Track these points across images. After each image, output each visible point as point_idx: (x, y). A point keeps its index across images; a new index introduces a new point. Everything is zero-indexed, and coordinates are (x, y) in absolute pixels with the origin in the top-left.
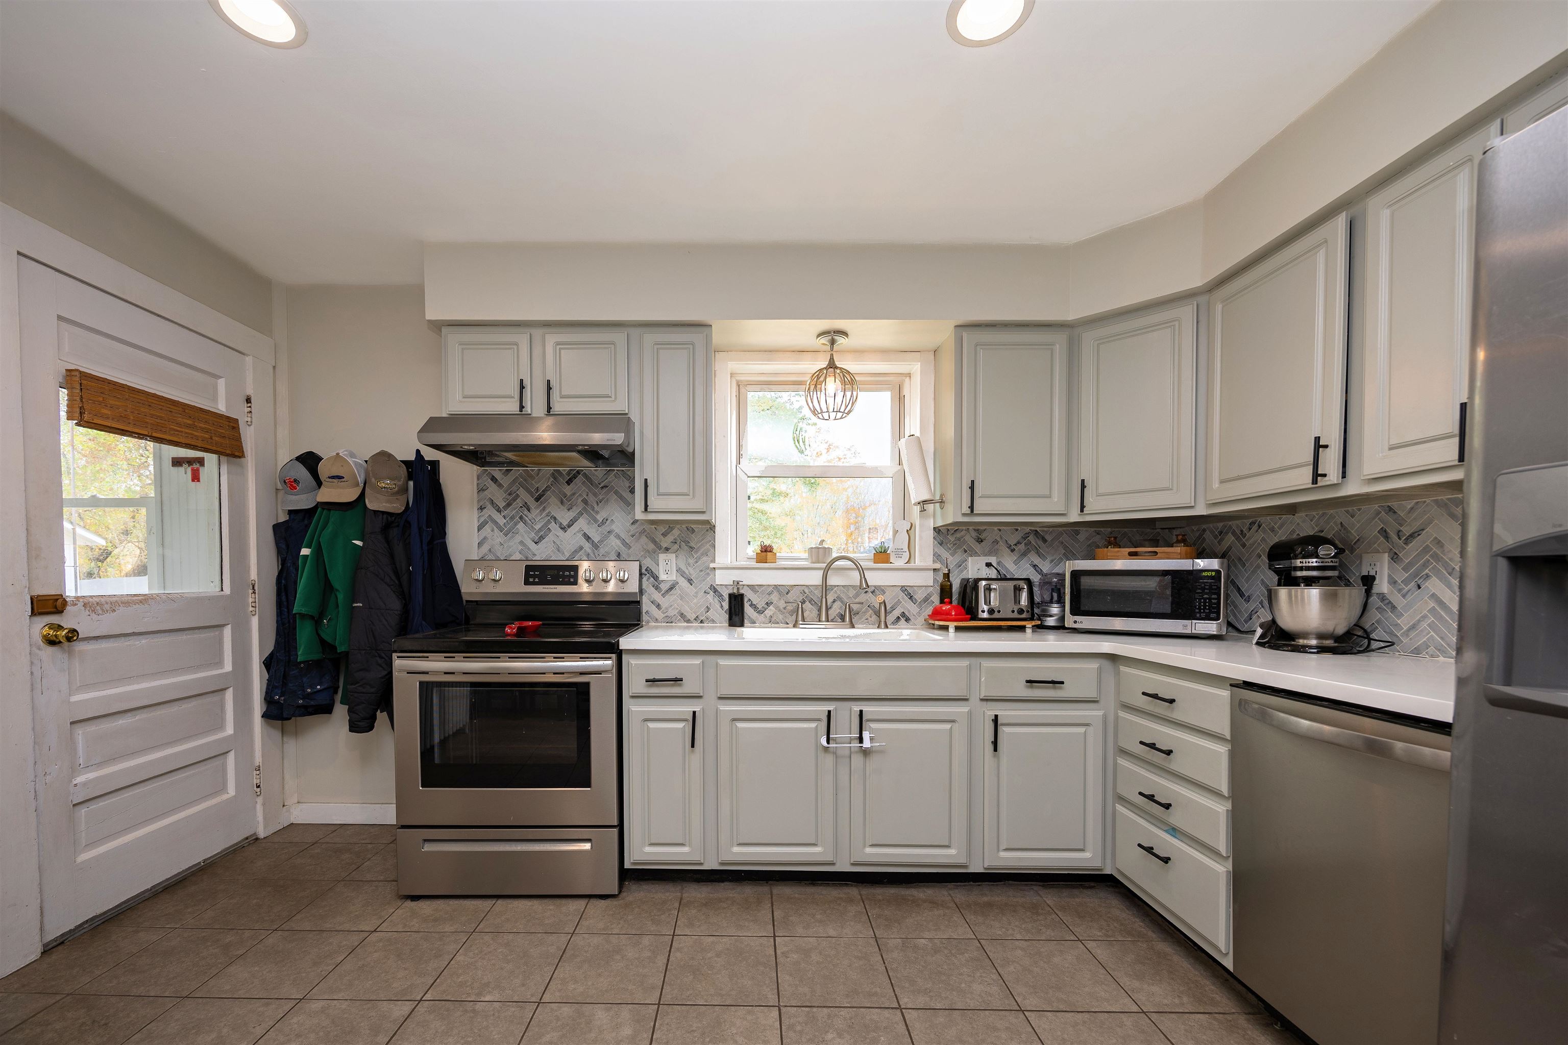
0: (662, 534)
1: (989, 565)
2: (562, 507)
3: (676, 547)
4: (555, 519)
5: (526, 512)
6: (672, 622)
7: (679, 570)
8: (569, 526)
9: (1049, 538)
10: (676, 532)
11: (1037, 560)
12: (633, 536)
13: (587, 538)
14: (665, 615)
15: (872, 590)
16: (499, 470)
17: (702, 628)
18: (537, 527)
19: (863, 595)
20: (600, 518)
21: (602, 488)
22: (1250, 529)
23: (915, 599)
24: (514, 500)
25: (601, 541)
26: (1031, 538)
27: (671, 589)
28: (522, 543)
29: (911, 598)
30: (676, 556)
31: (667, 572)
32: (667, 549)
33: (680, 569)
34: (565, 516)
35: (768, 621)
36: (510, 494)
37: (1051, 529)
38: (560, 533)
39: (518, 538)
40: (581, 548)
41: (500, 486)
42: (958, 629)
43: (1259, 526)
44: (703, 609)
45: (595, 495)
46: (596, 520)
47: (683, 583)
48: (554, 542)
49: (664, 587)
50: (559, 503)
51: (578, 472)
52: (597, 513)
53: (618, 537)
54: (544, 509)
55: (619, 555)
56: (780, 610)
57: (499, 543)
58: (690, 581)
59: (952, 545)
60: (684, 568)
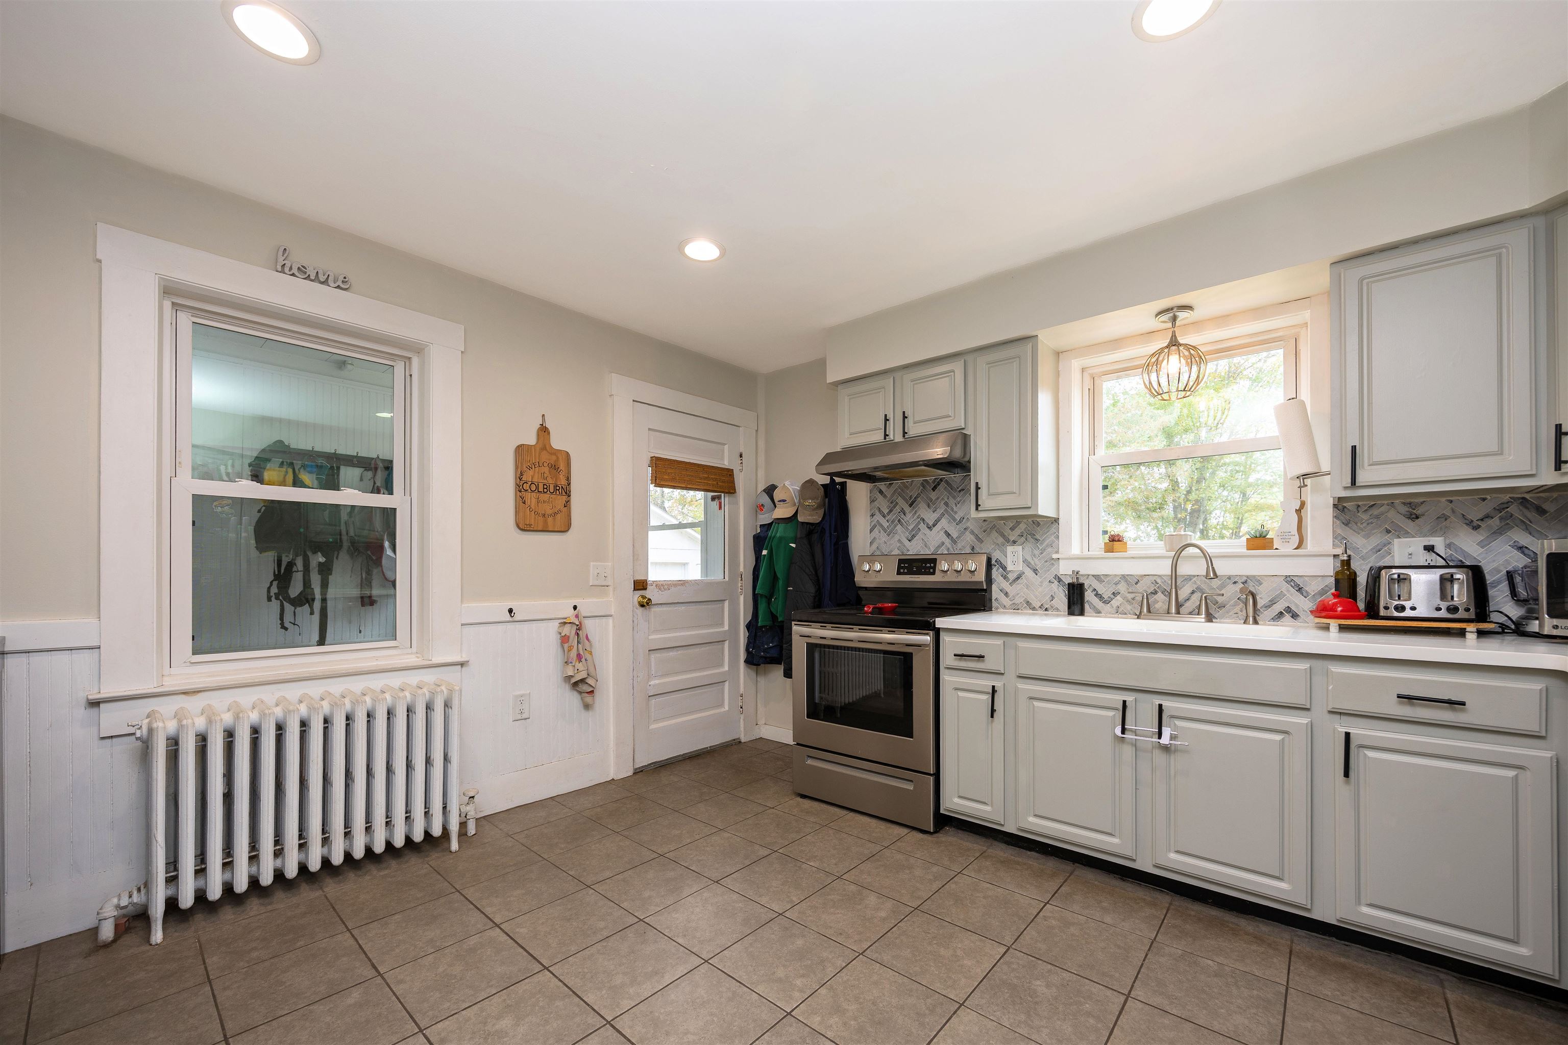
0: (1010, 529)
1: (1428, 548)
2: (929, 510)
3: (1023, 539)
4: (924, 520)
5: (903, 516)
6: (1018, 609)
7: (1025, 561)
8: (934, 525)
10: (1022, 526)
12: (984, 532)
13: (948, 535)
14: (1013, 602)
16: (884, 485)
17: (1046, 615)
18: (910, 528)
20: (958, 518)
21: (960, 491)
23: (1307, 592)
24: (894, 507)
25: (958, 537)
27: (1018, 578)
28: (899, 541)
30: (1023, 548)
31: (1014, 563)
32: (1014, 542)
33: (1026, 560)
34: (930, 517)
35: (1115, 611)
36: (891, 503)
38: (927, 531)
39: (897, 537)
40: (943, 543)
41: (885, 496)
44: (1048, 598)
45: (954, 498)
46: (954, 520)
47: (1029, 573)
48: (923, 540)
49: (1012, 577)
50: (926, 507)
51: (941, 480)
52: (956, 513)
53: (972, 532)
54: (915, 513)
55: (973, 548)
56: (1125, 601)
57: (884, 542)
58: (1035, 571)
60: (1030, 559)
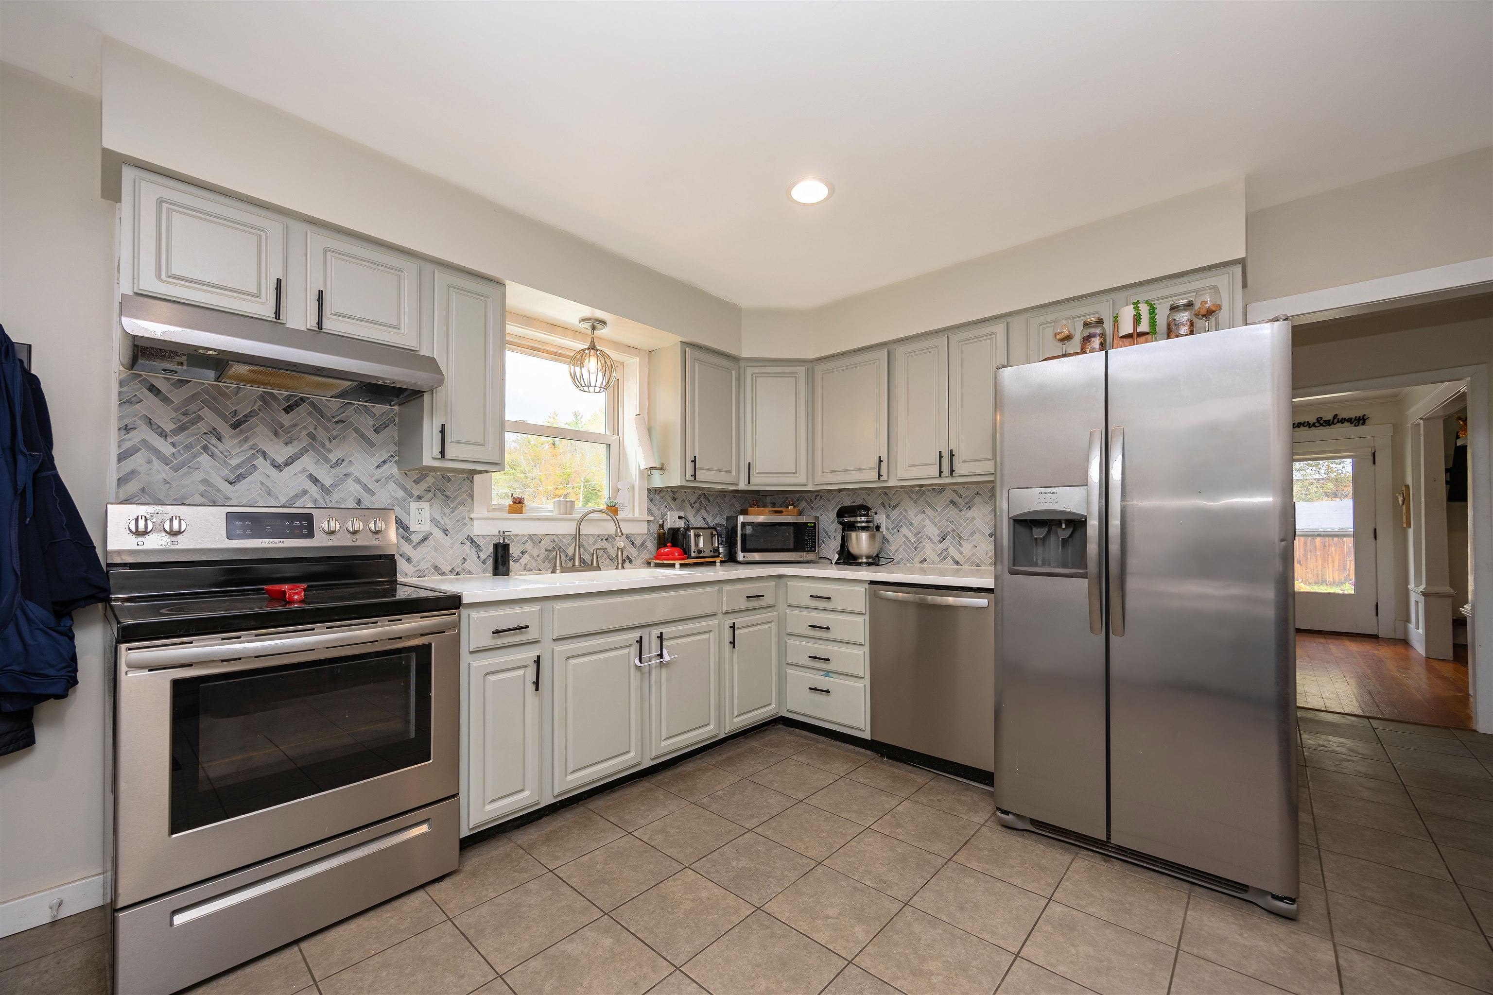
0: (414, 481)
1: (680, 517)
2: (276, 440)
3: (430, 495)
4: (264, 454)
5: (214, 441)
6: (424, 576)
7: (433, 520)
8: (287, 464)
9: (711, 499)
10: (430, 480)
11: (705, 515)
12: (377, 481)
13: (315, 481)
14: (416, 569)
15: (606, 538)
16: (163, 377)
17: (457, 579)
18: (234, 462)
19: (600, 542)
20: (333, 457)
21: (337, 422)
22: (816, 499)
23: (636, 545)
24: (193, 422)
25: (335, 485)
26: (702, 498)
27: (424, 540)
28: (205, 481)
29: (633, 543)
30: (430, 505)
31: (420, 522)
32: (420, 498)
33: (434, 518)
34: (281, 453)
35: (522, 569)
36: (185, 414)
37: (712, 493)
38: (273, 472)
39: (198, 476)
40: (305, 492)
41: (166, 400)
42: (682, 565)
43: (821, 497)
44: (459, 561)
45: (327, 429)
46: (327, 460)
47: (437, 533)
48: (262, 483)
49: (415, 538)
50: (273, 437)
51: (302, 400)
52: (330, 451)
53: (358, 481)
54: (246, 440)
55: (359, 502)
56: (533, 558)
57: (162, 480)
58: (445, 532)
59: (658, 502)
60: (439, 518)
